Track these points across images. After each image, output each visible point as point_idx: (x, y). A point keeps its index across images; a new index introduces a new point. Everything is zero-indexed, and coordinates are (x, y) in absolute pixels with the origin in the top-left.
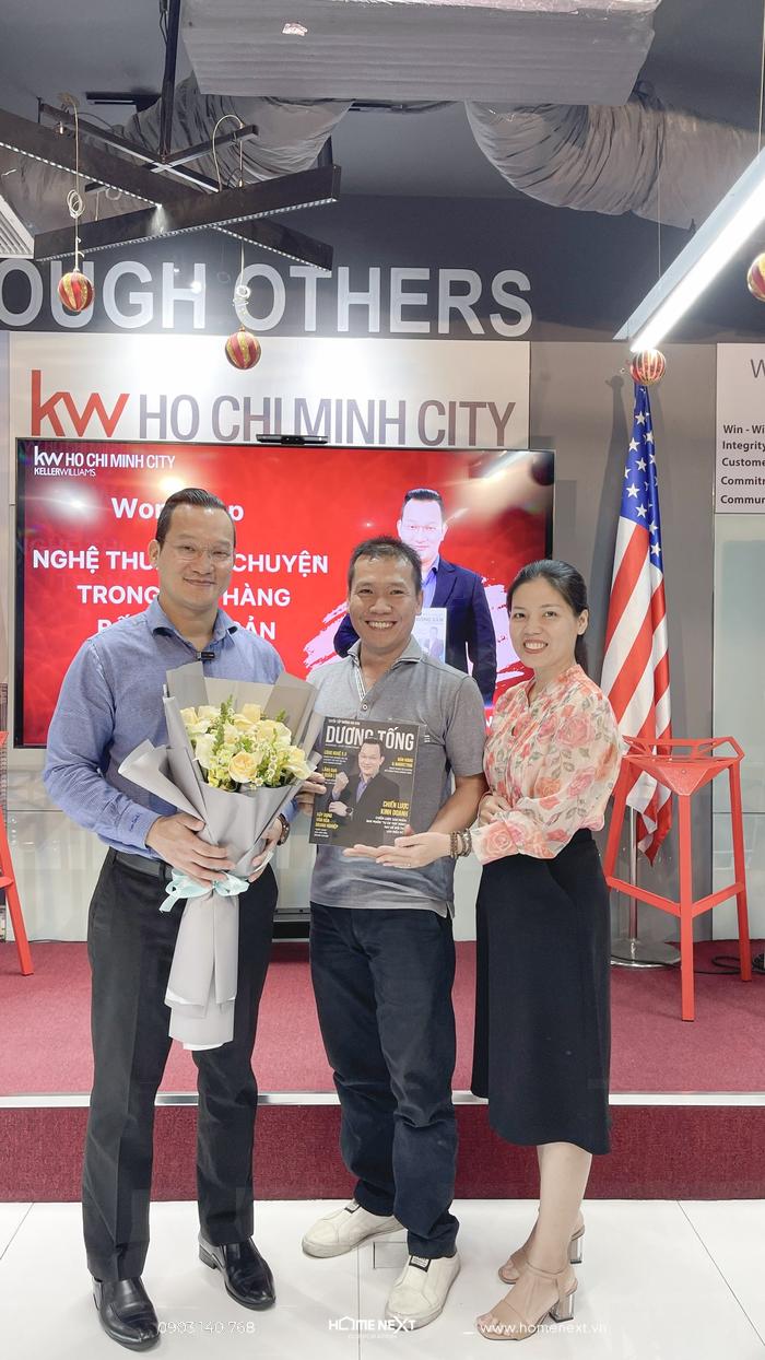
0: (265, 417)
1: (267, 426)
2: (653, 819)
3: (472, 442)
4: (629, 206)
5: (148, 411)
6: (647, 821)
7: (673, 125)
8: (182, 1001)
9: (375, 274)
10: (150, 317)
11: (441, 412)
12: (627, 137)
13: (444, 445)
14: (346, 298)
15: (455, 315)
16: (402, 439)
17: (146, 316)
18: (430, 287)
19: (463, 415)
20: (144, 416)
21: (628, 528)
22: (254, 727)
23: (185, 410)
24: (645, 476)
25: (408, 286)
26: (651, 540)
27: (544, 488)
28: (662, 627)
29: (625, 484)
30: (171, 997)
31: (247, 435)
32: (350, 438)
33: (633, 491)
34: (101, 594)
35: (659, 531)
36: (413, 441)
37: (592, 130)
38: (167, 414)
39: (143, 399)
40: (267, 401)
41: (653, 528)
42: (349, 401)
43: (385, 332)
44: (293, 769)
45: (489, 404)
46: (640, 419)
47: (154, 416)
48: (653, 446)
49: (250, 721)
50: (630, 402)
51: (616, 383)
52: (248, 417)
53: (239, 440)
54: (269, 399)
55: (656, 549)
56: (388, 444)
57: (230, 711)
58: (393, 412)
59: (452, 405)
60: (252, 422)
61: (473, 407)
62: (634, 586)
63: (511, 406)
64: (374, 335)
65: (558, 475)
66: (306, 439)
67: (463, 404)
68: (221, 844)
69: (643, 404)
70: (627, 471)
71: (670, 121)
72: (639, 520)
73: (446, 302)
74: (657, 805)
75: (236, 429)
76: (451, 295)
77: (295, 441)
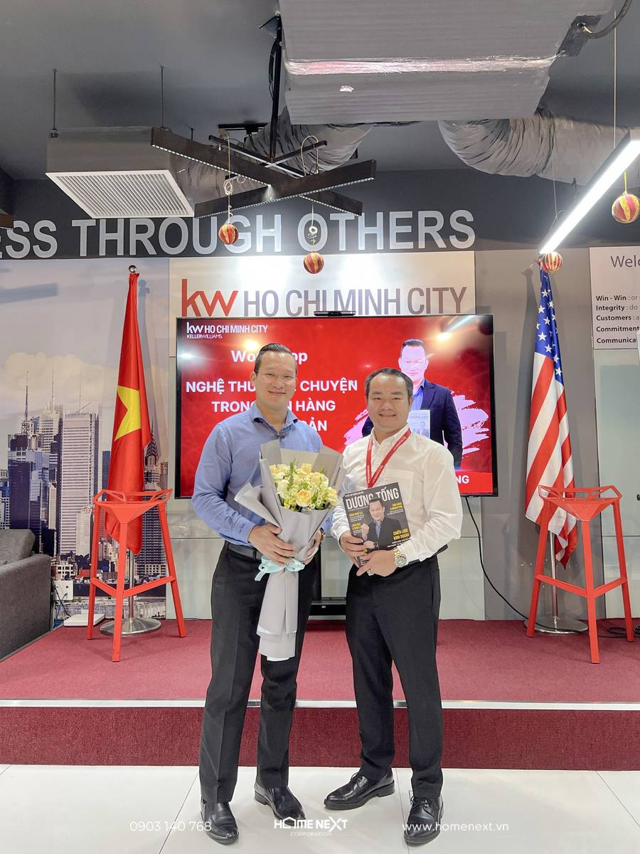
0: (317, 302)
1: (318, 307)
2: (565, 538)
3: (441, 311)
4: (534, 172)
5: (249, 300)
6: (561, 540)
7: (559, 125)
8: (267, 632)
9: (380, 216)
10: (250, 246)
11: (422, 294)
12: (532, 134)
13: (424, 313)
14: (363, 230)
15: (428, 237)
16: (398, 311)
17: (247, 246)
18: (413, 222)
19: (434, 296)
20: (247, 303)
21: (540, 359)
22: (309, 476)
23: (270, 299)
24: (550, 328)
25: (400, 222)
26: (555, 366)
27: (488, 336)
28: (565, 419)
29: (537, 333)
30: (260, 630)
31: (306, 312)
32: (367, 312)
33: (542, 337)
34: (225, 406)
35: (560, 361)
36: (405, 312)
37: (512, 131)
38: (260, 301)
39: (246, 293)
40: (318, 292)
41: (556, 359)
42: (366, 290)
43: (387, 249)
44: (330, 500)
45: (451, 288)
46: (545, 293)
47: (252, 303)
48: (554, 310)
49: (305, 472)
50: (538, 284)
51: (528, 273)
52: (307, 302)
53: (302, 315)
54: (319, 291)
55: (559, 372)
56: (390, 314)
57: (295, 467)
58: (392, 296)
59: (428, 290)
60: (309, 305)
61: (441, 291)
62: (546, 393)
63: (464, 289)
64: (380, 251)
65: (497, 328)
66: (342, 313)
67: (434, 289)
68: (290, 542)
69: (546, 284)
70: (538, 325)
71: (557, 124)
72: (547, 354)
73: (423, 230)
74: (567, 530)
75: (300, 309)
76: (426, 226)
77: (335, 314)
